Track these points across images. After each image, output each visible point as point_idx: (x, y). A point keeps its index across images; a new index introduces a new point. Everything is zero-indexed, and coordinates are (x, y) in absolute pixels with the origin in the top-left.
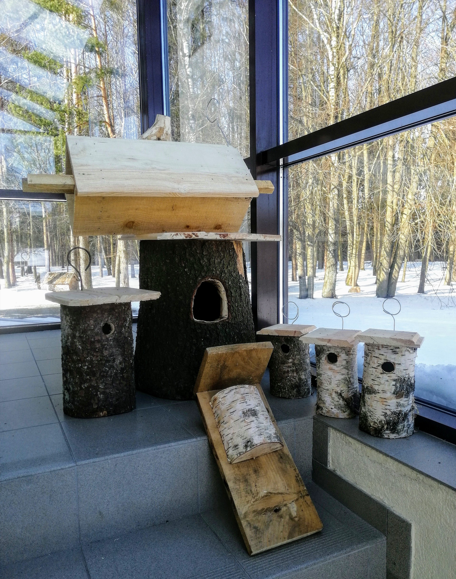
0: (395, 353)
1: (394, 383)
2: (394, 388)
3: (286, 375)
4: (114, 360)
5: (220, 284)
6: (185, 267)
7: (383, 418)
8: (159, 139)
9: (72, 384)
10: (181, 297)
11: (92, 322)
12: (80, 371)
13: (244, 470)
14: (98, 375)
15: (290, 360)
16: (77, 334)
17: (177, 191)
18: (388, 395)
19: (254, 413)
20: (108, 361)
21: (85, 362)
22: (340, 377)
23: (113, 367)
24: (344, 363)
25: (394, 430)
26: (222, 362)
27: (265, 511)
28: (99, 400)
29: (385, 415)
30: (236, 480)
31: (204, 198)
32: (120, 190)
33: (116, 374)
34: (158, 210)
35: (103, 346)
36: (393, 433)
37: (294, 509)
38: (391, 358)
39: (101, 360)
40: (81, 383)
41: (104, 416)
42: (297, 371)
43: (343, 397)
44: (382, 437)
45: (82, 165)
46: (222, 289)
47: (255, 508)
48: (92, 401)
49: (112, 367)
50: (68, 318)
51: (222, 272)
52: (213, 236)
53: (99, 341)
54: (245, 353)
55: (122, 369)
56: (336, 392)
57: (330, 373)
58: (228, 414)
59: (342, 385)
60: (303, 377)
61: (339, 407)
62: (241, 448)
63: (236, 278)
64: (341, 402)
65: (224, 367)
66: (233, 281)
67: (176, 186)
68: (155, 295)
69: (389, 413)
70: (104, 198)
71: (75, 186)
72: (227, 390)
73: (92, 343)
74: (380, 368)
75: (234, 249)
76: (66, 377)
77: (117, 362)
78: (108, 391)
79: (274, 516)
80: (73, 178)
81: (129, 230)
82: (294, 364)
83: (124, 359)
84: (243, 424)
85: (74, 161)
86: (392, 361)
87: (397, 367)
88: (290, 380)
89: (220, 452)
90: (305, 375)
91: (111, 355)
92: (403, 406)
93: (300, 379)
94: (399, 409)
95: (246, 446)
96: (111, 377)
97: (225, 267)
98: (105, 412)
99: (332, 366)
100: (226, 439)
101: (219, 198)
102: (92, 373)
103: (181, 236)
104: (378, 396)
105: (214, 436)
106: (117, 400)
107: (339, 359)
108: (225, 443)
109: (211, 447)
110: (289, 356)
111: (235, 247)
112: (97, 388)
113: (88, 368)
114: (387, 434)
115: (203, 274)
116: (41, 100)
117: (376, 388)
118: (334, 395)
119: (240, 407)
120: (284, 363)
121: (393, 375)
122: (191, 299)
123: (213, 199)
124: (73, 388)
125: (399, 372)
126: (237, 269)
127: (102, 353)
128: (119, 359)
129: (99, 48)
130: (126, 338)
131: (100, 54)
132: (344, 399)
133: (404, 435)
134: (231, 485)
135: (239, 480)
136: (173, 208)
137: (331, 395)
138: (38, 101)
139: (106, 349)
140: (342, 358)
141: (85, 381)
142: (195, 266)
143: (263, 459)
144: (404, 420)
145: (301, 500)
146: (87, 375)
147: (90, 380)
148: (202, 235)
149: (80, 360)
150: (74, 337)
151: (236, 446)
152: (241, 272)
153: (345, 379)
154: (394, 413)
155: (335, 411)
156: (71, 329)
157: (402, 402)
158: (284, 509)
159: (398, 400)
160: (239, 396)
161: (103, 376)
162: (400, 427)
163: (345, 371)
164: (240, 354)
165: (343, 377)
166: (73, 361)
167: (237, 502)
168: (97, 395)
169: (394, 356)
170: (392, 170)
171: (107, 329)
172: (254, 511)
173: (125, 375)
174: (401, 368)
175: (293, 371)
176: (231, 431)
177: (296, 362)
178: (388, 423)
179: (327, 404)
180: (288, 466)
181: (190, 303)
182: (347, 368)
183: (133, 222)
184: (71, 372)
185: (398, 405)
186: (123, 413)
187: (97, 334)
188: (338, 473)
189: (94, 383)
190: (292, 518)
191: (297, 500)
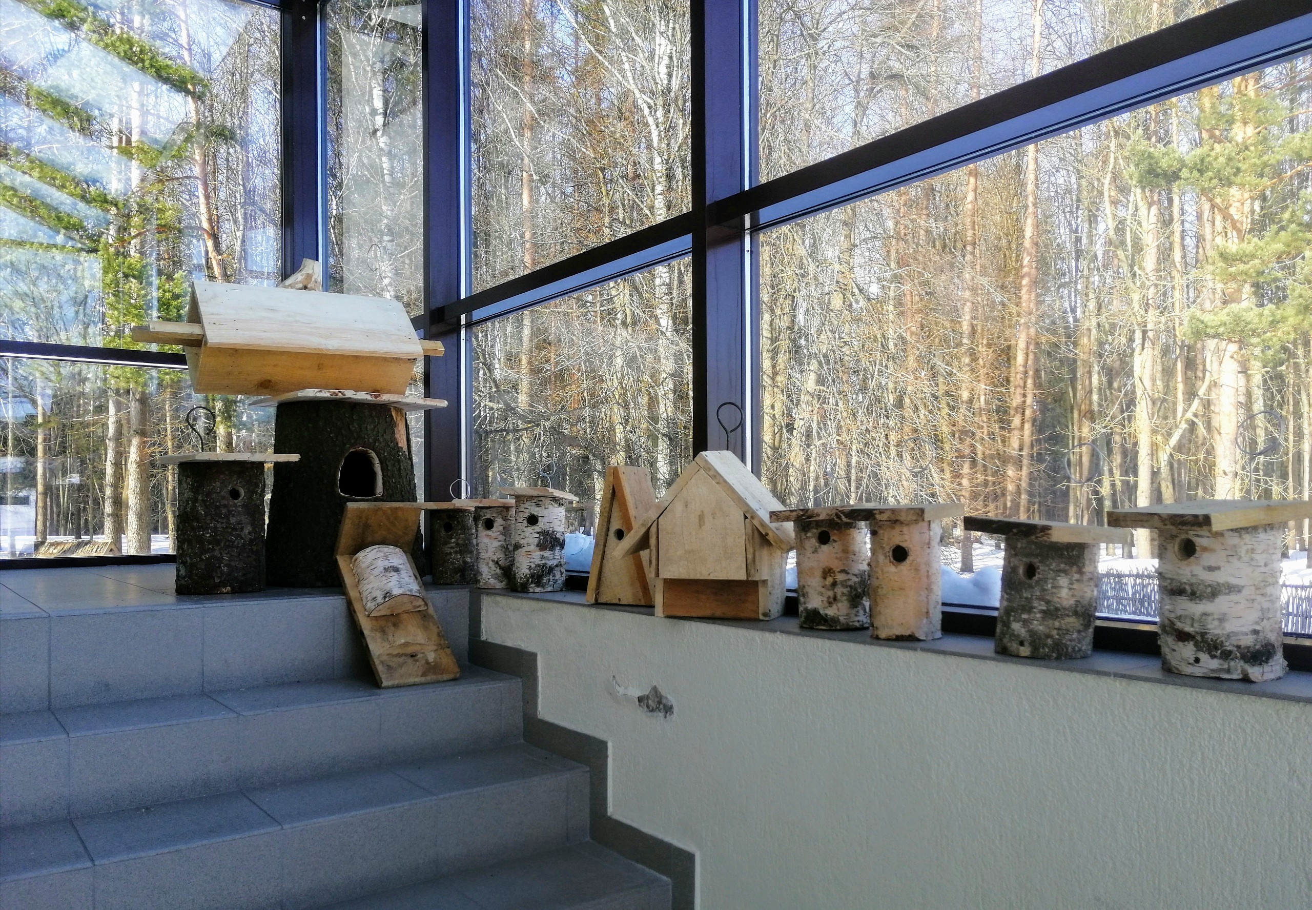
0: (538, 505)
1: (537, 535)
2: (536, 540)
3: (448, 557)
4: (242, 529)
5: (374, 455)
6: (331, 432)
7: (527, 571)
8: (305, 288)
9: (190, 557)
10: (325, 467)
11: (218, 484)
12: (200, 540)
13: (382, 623)
14: (222, 544)
15: (453, 540)
16: (200, 498)
17: (323, 347)
18: (532, 547)
19: (397, 570)
20: (234, 529)
21: (207, 529)
22: (496, 544)
23: (241, 537)
24: (501, 528)
25: (539, 584)
26: (364, 519)
27: (399, 655)
28: (222, 573)
29: (530, 567)
30: (372, 630)
31: (357, 357)
32: (257, 342)
33: (244, 545)
34: (301, 368)
35: (230, 512)
36: (538, 586)
37: (431, 657)
38: (535, 511)
39: (227, 527)
40: (202, 554)
41: (227, 593)
42: (461, 552)
43: (499, 566)
44: (528, 592)
45: (212, 314)
46: (376, 461)
47: (389, 652)
48: (214, 574)
49: (239, 536)
50: (189, 480)
51: (376, 440)
52: (362, 396)
53: (225, 506)
54: (389, 512)
55: (251, 541)
56: (493, 561)
57: (486, 540)
58: (368, 571)
59: (499, 552)
60: (469, 560)
61: (496, 577)
62: (380, 600)
63: (393, 449)
64: (498, 571)
65: (366, 526)
66: (390, 453)
67: (323, 341)
68: (294, 458)
69: (533, 566)
70: (236, 350)
71: (204, 336)
72: (368, 550)
73: (217, 507)
74: (525, 522)
75: (391, 416)
76: (183, 549)
77: (246, 531)
78: (233, 564)
79: (410, 660)
80: (203, 327)
81: (264, 390)
82: (457, 544)
83: (254, 529)
84: (384, 578)
85: (204, 309)
86: (535, 514)
87: (540, 519)
88: (453, 563)
89: (357, 606)
90: (471, 558)
91: (239, 523)
92: (548, 559)
93: (465, 562)
94: (543, 562)
95: (385, 597)
96: (237, 547)
97: (380, 435)
98: (229, 588)
99: (488, 532)
100: (365, 594)
101: (376, 358)
102: (215, 541)
103: (325, 394)
104: (524, 549)
105: (353, 593)
106: (244, 575)
107: (495, 524)
108: (364, 599)
109: (349, 604)
110: (452, 535)
111: (394, 414)
112: (220, 560)
113: (211, 536)
114: (533, 588)
115: (353, 441)
116: (61, 177)
117: (522, 542)
118: (491, 564)
119: (381, 564)
120: (446, 543)
121: (537, 528)
122: (337, 469)
123: (367, 358)
124: (191, 559)
125: (542, 525)
126: (395, 439)
127: (228, 519)
128: (248, 529)
129: (194, 85)
130: (258, 506)
131: (198, 98)
132: (501, 568)
133: (550, 589)
134: (366, 632)
135: (376, 630)
136: (320, 367)
137: (488, 564)
138: (54, 179)
139: (233, 516)
140: (499, 523)
141: (207, 551)
142: (344, 432)
143: (405, 616)
144: (549, 573)
145: (440, 652)
146: (209, 544)
147: (213, 550)
148: (349, 394)
149: (202, 527)
150: (195, 500)
151: (374, 599)
152: (403, 444)
153: (502, 546)
154: (538, 565)
155: (492, 581)
156: (192, 492)
157: (546, 555)
158: (420, 656)
159: (542, 553)
160: (381, 554)
161: (229, 546)
162: (545, 580)
163: (502, 538)
164: (384, 512)
165: (500, 543)
166: (193, 529)
167: (372, 646)
168: (220, 567)
169: (537, 509)
170: (771, 348)
171: (235, 494)
172: (388, 655)
173: (255, 548)
174: (545, 520)
175: (456, 553)
176: (370, 586)
177: (460, 542)
178: (532, 576)
179: (484, 576)
180: (431, 624)
181: (335, 476)
182: (504, 534)
183: (270, 381)
184: (189, 542)
185: (542, 557)
186: (250, 592)
187: (223, 498)
188: (490, 640)
189: (217, 553)
190: (427, 663)
191: (436, 650)
